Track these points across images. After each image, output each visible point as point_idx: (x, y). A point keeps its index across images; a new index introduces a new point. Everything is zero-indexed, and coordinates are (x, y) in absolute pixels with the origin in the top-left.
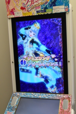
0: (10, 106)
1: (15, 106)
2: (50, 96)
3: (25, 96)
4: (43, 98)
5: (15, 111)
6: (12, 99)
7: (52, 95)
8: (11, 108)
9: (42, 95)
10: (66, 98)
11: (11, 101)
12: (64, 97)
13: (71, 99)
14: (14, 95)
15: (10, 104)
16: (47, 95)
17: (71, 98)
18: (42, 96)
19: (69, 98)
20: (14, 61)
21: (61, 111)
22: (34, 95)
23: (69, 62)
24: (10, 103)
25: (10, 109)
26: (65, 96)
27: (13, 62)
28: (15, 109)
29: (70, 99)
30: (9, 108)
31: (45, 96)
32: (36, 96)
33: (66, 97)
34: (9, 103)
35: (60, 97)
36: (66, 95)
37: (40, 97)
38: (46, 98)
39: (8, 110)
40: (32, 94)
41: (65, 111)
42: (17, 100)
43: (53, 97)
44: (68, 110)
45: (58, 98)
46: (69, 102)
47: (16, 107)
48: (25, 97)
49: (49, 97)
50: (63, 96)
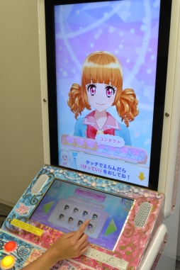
0: (29, 193)
1: (39, 196)
2: (116, 187)
3: (65, 177)
4: (99, 189)
5: (34, 206)
6: (37, 178)
7: (119, 187)
8: (30, 198)
9: (99, 182)
10: (148, 199)
11: (34, 182)
12: (146, 195)
13: (159, 205)
14: (44, 172)
15: (30, 189)
16: (110, 184)
17: (160, 201)
18: (99, 185)
19: (155, 201)
20: (47, 99)
21: (128, 228)
22: (82, 179)
23: (167, 115)
24: (31, 187)
25: (27, 199)
26: (149, 194)
27: (45, 101)
28: (36, 201)
29: (158, 203)
30: (26, 197)
31: (104, 185)
32: (85, 180)
33: (150, 196)
34: (29, 187)
35: (137, 193)
36: (151, 192)
37: (94, 184)
38: (106, 190)
39: (23, 202)
40: (79, 176)
41: (136, 230)
42: (45, 183)
43: (120, 190)
44: (143, 230)
45: (131, 196)
46: (154, 210)
47: (39, 198)
48: (64, 179)
49: (112, 190)
50: (145, 192)
